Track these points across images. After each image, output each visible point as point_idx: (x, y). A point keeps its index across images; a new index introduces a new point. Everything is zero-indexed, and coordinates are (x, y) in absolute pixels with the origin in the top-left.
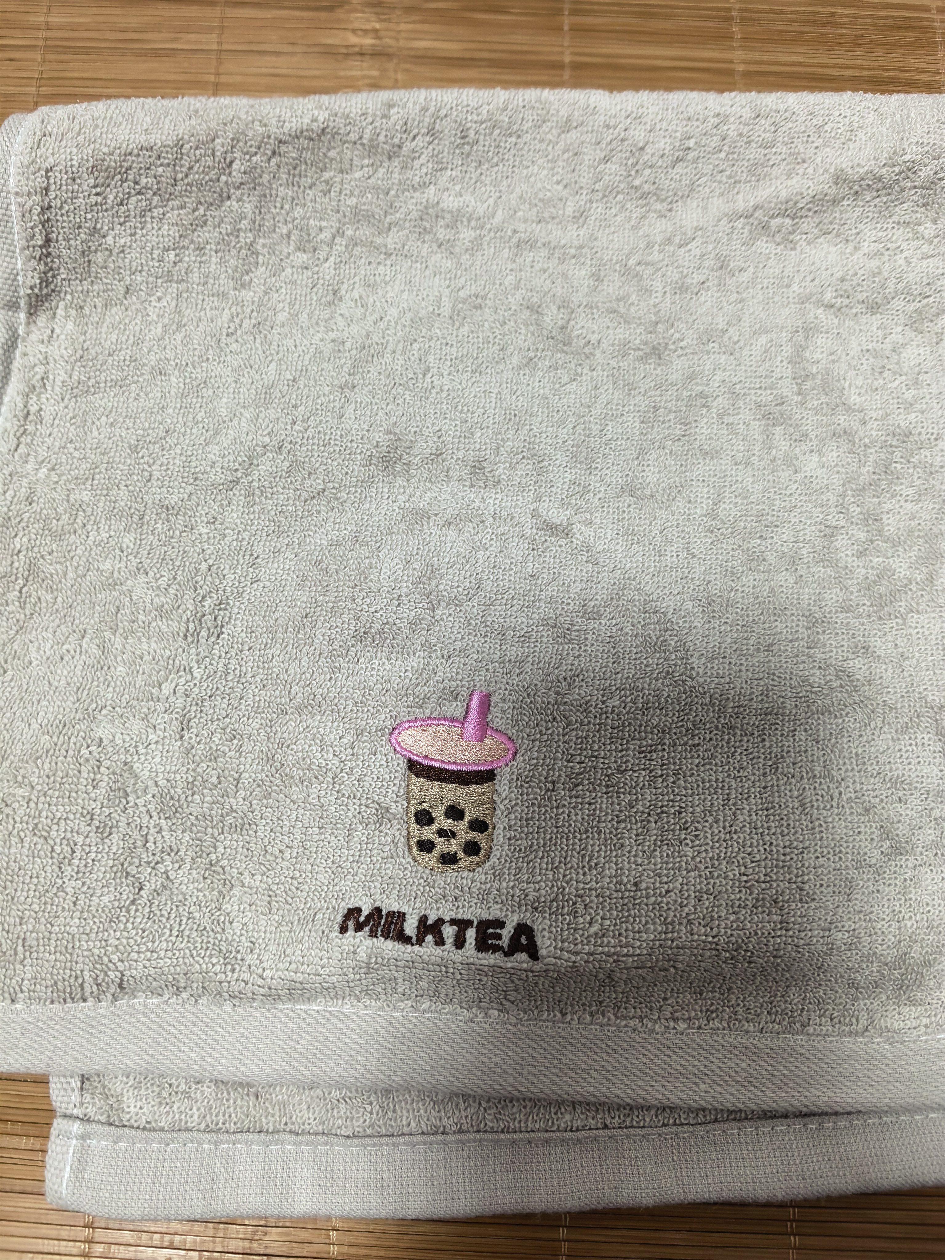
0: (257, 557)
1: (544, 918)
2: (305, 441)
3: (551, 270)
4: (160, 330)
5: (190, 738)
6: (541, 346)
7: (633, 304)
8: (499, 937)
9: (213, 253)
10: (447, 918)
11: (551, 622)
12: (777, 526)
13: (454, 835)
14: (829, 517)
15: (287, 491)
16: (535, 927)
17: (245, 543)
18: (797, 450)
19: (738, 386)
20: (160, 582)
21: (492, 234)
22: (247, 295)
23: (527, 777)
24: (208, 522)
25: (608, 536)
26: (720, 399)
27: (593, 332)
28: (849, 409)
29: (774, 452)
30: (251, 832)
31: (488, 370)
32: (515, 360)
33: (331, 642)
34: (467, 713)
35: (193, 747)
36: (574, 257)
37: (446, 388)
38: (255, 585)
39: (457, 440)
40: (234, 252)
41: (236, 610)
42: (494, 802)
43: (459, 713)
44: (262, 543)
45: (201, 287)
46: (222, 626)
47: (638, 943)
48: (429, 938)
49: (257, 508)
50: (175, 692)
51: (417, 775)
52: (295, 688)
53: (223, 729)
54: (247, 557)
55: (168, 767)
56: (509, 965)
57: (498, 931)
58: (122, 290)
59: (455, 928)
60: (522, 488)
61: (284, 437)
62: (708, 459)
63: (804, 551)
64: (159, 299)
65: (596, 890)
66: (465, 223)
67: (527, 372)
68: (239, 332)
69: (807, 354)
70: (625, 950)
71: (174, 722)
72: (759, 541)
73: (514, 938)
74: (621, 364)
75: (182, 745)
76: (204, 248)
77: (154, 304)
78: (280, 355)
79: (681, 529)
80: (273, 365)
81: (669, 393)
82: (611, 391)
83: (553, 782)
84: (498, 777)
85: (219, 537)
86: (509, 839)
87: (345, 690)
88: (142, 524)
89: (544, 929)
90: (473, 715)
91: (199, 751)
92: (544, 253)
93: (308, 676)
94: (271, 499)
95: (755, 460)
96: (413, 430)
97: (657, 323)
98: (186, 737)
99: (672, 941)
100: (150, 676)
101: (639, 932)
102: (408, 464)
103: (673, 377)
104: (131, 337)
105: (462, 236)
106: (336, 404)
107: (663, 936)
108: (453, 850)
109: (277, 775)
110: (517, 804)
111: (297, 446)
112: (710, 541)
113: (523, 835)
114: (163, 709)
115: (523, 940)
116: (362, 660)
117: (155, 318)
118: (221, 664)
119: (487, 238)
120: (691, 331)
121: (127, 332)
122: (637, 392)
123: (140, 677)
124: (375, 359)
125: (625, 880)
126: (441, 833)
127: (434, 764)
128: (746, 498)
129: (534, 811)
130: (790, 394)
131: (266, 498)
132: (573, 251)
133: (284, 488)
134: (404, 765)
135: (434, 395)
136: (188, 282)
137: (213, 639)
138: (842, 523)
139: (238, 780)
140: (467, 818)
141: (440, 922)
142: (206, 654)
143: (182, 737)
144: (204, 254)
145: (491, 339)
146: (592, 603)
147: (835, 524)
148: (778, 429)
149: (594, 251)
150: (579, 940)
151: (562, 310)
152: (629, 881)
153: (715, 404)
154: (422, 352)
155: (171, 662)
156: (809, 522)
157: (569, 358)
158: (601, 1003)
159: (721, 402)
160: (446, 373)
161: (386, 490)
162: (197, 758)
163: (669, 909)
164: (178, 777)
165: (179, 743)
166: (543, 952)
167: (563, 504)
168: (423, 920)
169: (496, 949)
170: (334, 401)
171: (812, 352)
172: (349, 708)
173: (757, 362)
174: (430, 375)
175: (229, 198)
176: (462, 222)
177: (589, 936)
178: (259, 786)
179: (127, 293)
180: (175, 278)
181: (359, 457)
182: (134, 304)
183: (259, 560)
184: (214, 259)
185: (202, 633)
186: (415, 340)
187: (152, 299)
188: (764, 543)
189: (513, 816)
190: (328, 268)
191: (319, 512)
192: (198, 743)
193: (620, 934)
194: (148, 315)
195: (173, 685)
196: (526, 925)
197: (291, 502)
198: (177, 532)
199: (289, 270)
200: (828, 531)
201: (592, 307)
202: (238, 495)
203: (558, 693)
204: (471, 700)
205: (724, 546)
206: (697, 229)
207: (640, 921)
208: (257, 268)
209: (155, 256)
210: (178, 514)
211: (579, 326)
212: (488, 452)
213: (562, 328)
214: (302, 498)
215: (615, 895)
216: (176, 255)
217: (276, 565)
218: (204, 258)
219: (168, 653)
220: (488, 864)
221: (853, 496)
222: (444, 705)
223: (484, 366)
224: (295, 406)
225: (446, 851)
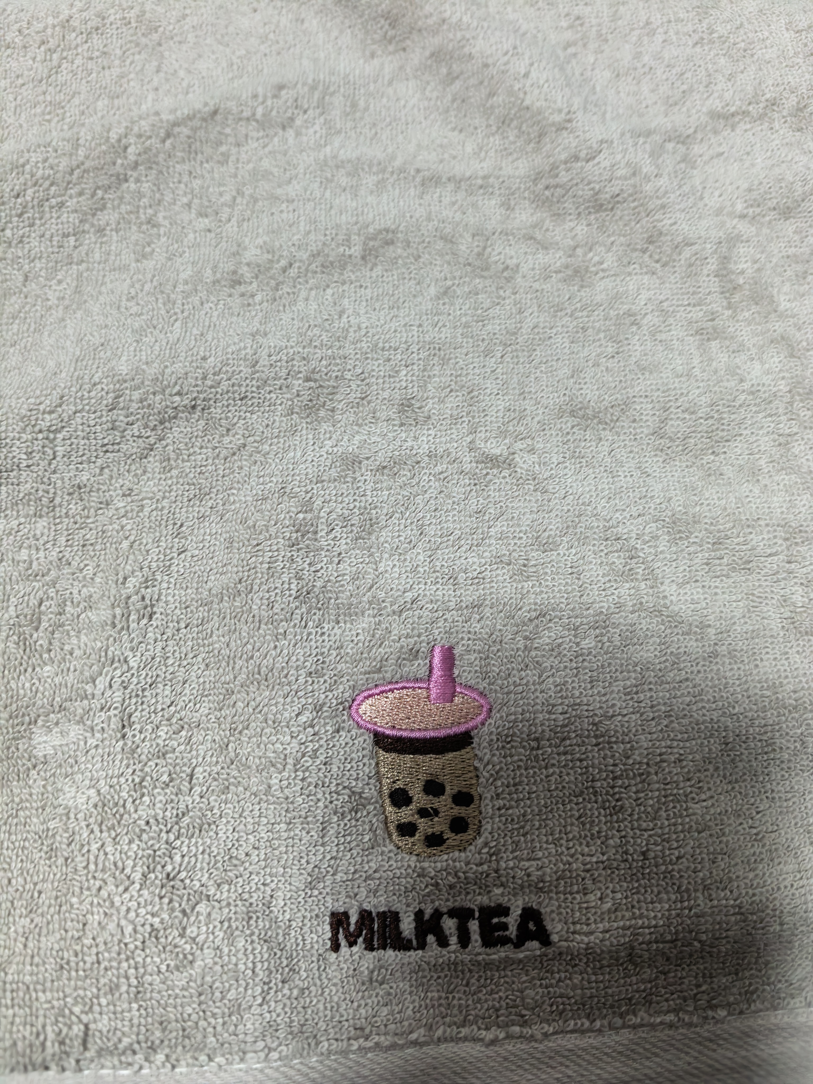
0: (182, 526)
1: (551, 898)
2: (218, 396)
3: (460, 202)
4: (61, 312)
5: (134, 736)
6: (458, 274)
7: (547, 230)
8: (505, 927)
9: (114, 233)
10: (445, 910)
11: (505, 559)
12: (727, 441)
13: (436, 812)
14: (781, 426)
15: (204, 451)
16: (543, 911)
17: (166, 511)
18: (737, 360)
19: (665, 304)
20: (85, 572)
21: (395, 176)
22: (149, 264)
23: (507, 736)
24: (124, 495)
25: (554, 460)
26: (649, 317)
27: (511, 258)
28: (782, 316)
29: (714, 364)
30: (211, 833)
31: (406, 304)
32: (433, 291)
33: (271, 605)
34: (431, 672)
35: (138, 747)
36: (481, 187)
37: (364, 326)
38: (183, 556)
39: (381, 381)
40: (134, 228)
41: (165, 585)
42: (476, 769)
43: (423, 672)
44: (184, 510)
45: (102, 265)
46: (152, 606)
47: (652, 914)
48: (431, 938)
49: (174, 472)
50: (111, 686)
51: (387, 750)
52: (239, 663)
53: (168, 720)
54: (170, 527)
55: (110, 772)
56: (521, 956)
57: (503, 920)
58: (21, 278)
59: (455, 920)
60: (455, 420)
61: (195, 395)
62: (647, 374)
63: (762, 462)
64: (60, 282)
65: (603, 862)
66: (367, 169)
67: (447, 300)
68: (140, 296)
69: (732, 266)
70: (640, 922)
71: (113, 719)
72: (712, 457)
73: (522, 926)
74: (545, 287)
75: (125, 744)
76: (104, 229)
77: (54, 287)
78: (186, 314)
79: (629, 449)
80: (178, 324)
81: (596, 313)
82: (536, 314)
83: (537, 739)
84: (476, 740)
85: (137, 509)
86: (499, 809)
87: (294, 658)
88: (54, 507)
89: (552, 911)
90: (437, 673)
91: (145, 748)
92: (451, 186)
93: (250, 647)
94: (188, 461)
95: (697, 371)
96: (334, 375)
97: (575, 248)
98: (129, 734)
99: (690, 910)
100: (82, 673)
101: (652, 903)
102: (333, 410)
103: (598, 298)
104: (33, 324)
105: (364, 182)
106: (248, 350)
107: (679, 905)
108: (437, 829)
109: (233, 766)
110: (501, 769)
111: (211, 402)
112: (661, 460)
113: (513, 803)
114: (99, 706)
115: (531, 926)
116: (311, 624)
117: (56, 302)
118: (159, 648)
119: (391, 180)
120: (610, 254)
121: (28, 320)
122: (563, 313)
123: (71, 674)
124: (287, 307)
125: (631, 851)
126: (423, 813)
127: (405, 734)
128: (693, 413)
129: (521, 775)
130: (720, 309)
131: (183, 461)
132: (480, 182)
133: (201, 448)
134: (369, 738)
135: (351, 334)
136: (88, 262)
137: (145, 621)
138: (795, 430)
139: (191, 776)
140: (448, 790)
141: (437, 914)
142: (141, 639)
143: (124, 736)
144: (105, 235)
145: (406, 276)
146: (546, 534)
147: (787, 431)
148: (713, 343)
149: (501, 180)
150: (592, 919)
151: (476, 238)
152: (635, 850)
153: (645, 321)
154: (336, 296)
155: (103, 654)
156: (761, 432)
157: (488, 282)
158: (630, 999)
159: (651, 320)
160: (362, 312)
161: (310, 436)
162: (143, 757)
163: (681, 877)
164: (122, 780)
165: (121, 743)
166: (555, 938)
167: (503, 434)
168: (419, 914)
169: (505, 941)
170: (245, 348)
171: (736, 263)
172: (301, 680)
173: (682, 278)
174: (346, 316)
175: (126, 180)
176: (363, 169)
177: (603, 913)
178: (215, 780)
179: (26, 280)
180: (75, 260)
181: (280, 408)
182: (33, 290)
183: (184, 529)
184: (115, 238)
185: (132, 618)
186: (328, 286)
187: (52, 283)
188: (717, 459)
189: (499, 783)
190: (231, 228)
191: (241, 468)
192: (143, 741)
193: (633, 907)
194: (48, 300)
195: (108, 678)
196: (531, 909)
197: (210, 461)
198: (92, 511)
199: (191, 236)
200: (782, 440)
201: (507, 234)
202: (153, 463)
203: (526, 638)
204: (433, 656)
205: (677, 463)
206: (602, 142)
207: (652, 892)
208: (159, 240)
209: (55, 243)
210: (91, 491)
211: (495, 253)
212: (415, 389)
213: (479, 254)
214: (222, 456)
215: (623, 866)
216: (76, 241)
217: (202, 531)
218: (105, 239)
219: (99, 644)
220: (480, 841)
221: (802, 401)
222: (405, 665)
223: (401, 301)
224: (204, 359)
225: (430, 831)
